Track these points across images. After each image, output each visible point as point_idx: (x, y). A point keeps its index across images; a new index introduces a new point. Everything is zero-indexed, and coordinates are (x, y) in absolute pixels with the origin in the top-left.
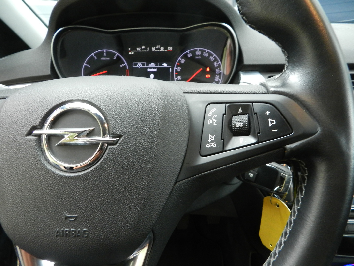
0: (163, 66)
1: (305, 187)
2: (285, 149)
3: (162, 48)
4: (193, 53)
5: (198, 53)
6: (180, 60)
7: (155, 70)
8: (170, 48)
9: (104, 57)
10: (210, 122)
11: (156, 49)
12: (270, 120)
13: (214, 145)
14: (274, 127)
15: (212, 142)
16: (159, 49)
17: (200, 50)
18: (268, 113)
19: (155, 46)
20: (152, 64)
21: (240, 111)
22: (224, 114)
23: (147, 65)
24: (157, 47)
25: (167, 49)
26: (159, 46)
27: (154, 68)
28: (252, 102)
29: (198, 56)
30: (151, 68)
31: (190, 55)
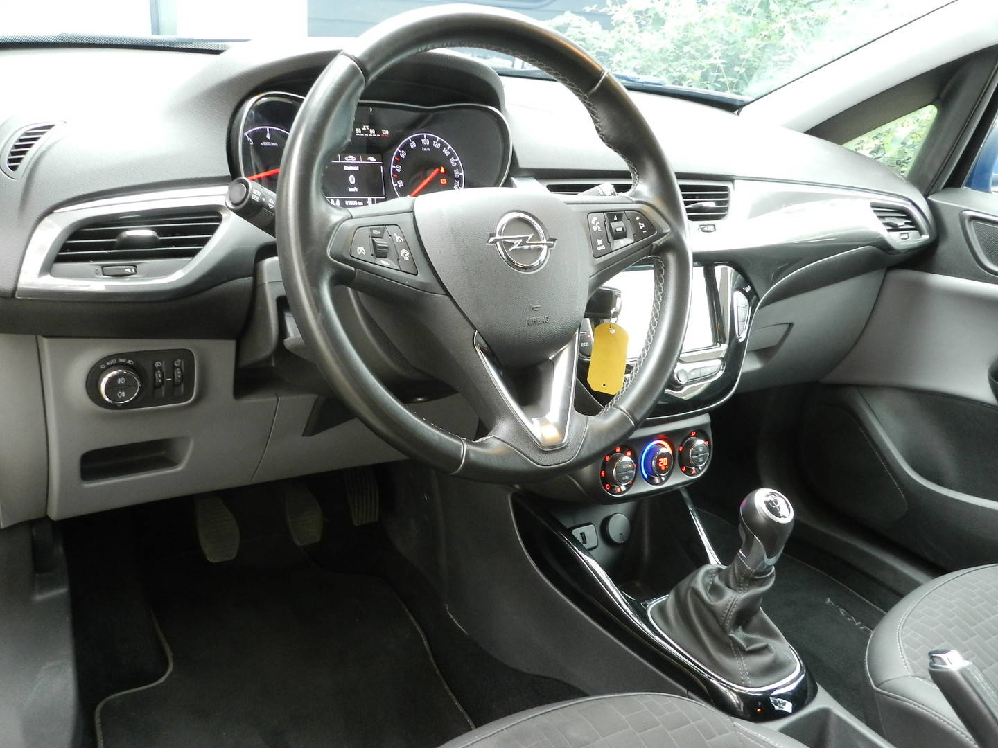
0: (369, 161)
1: (664, 276)
2: (652, 246)
3: (372, 131)
4: (418, 140)
5: (425, 142)
6: (398, 153)
7: (356, 168)
8: (386, 132)
9: (267, 140)
10: (595, 229)
11: (363, 132)
12: (640, 224)
13: (603, 247)
14: (644, 229)
15: (601, 245)
16: (368, 132)
17: (427, 137)
18: (638, 218)
19: (361, 127)
20: (350, 157)
21: (615, 218)
22: (605, 222)
23: (342, 159)
24: (364, 129)
25: (381, 133)
26: (367, 127)
27: (353, 165)
28: (624, 211)
29: (426, 146)
30: (348, 165)
31: (413, 145)
